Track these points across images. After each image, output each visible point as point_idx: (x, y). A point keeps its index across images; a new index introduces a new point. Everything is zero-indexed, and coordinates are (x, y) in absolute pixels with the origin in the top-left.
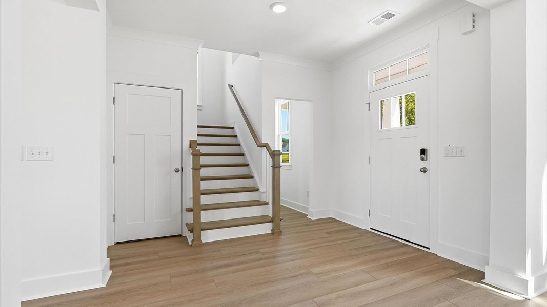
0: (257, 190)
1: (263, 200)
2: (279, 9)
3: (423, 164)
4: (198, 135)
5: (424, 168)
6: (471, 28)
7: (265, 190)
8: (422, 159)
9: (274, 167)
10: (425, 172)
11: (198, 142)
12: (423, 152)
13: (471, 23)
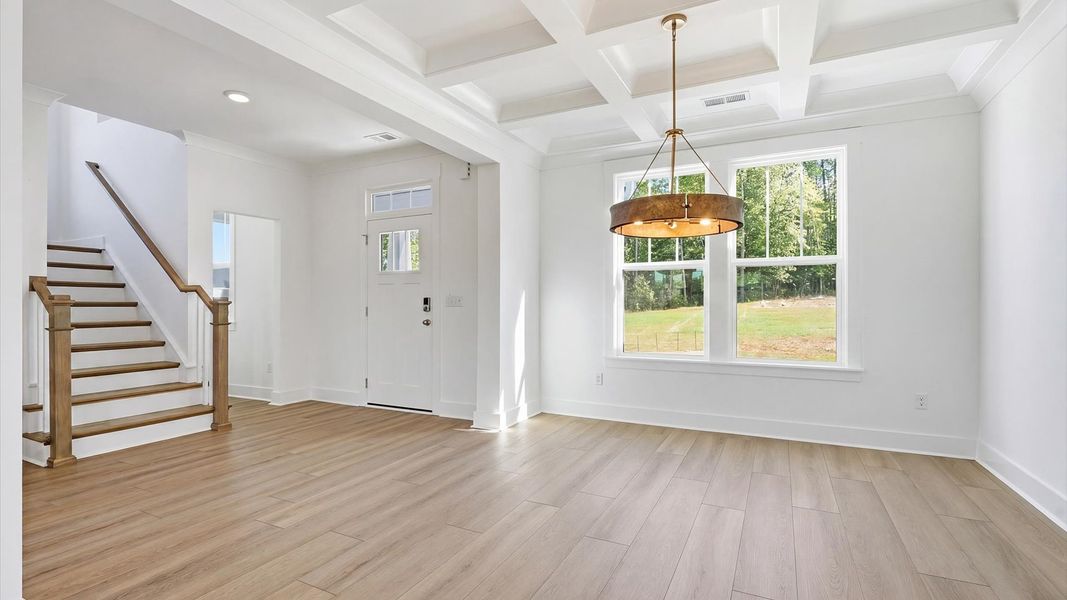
0: (177, 365)
1: (191, 380)
2: (238, 98)
3: (426, 316)
4: (50, 265)
5: (427, 321)
6: (466, 176)
7: (194, 364)
8: (425, 309)
9: (215, 324)
10: (428, 324)
11: (48, 279)
12: (426, 301)
13: (466, 171)
